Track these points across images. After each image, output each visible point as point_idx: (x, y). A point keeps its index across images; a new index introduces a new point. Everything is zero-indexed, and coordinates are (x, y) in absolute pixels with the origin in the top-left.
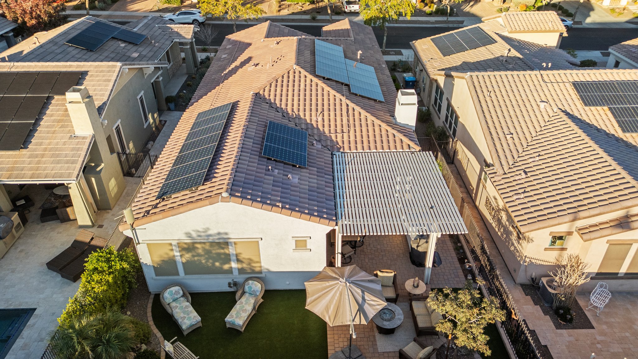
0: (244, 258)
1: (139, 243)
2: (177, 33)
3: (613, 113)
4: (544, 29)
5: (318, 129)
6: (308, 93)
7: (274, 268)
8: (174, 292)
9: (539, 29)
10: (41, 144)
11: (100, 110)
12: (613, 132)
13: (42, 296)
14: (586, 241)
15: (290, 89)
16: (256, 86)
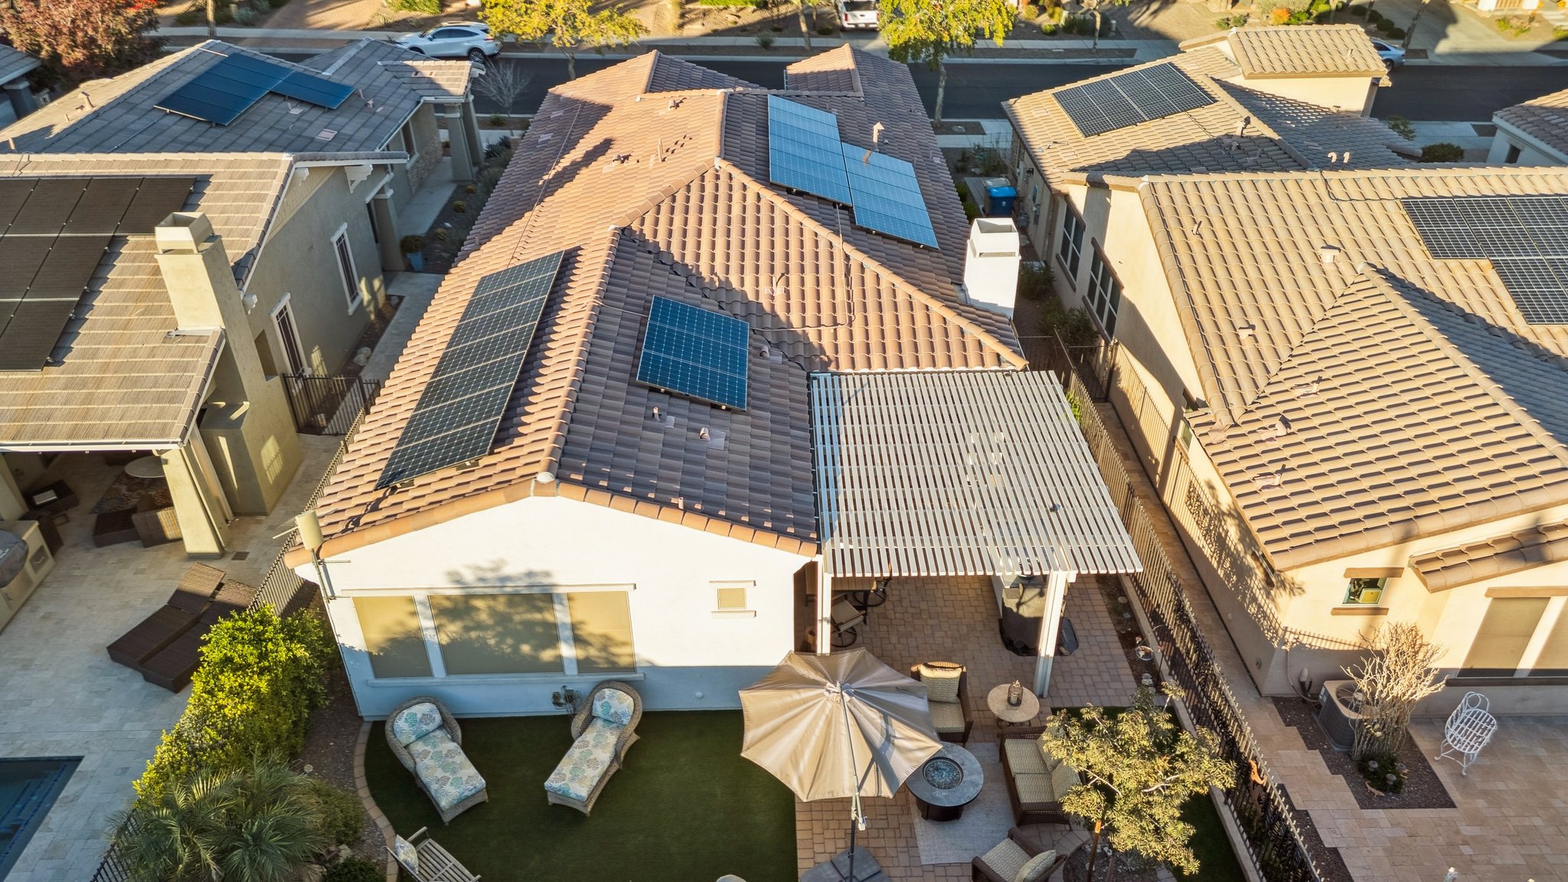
0: (591, 634)
1: (334, 597)
2: (431, 82)
3: (1502, 275)
4: (1332, 68)
5: (774, 315)
6: (750, 227)
7: (666, 658)
8: (419, 716)
9: (1321, 69)
10: (95, 354)
11: (240, 269)
12: (1502, 322)
13: (95, 727)
14: (1434, 591)
15: (707, 217)
16: (623, 210)
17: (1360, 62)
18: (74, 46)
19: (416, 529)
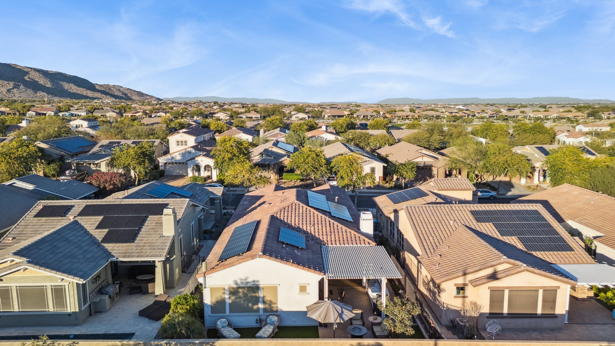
0: (267, 300)
1: (205, 288)
2: (212, 192)
3: (495, 226)
4: (460, 188)
5: (311, 234)
6: (304, 215)
7: (285, 309)
8: (223, 321)
9: (457, 188)
10: (142, 240)
12: (496, 236)
13: (137, 328)
14: (474, 286)
15: (293, 213)
16: (272, 212)
17: (468, 187)
18: (110, 185)
19: (229, 267)
